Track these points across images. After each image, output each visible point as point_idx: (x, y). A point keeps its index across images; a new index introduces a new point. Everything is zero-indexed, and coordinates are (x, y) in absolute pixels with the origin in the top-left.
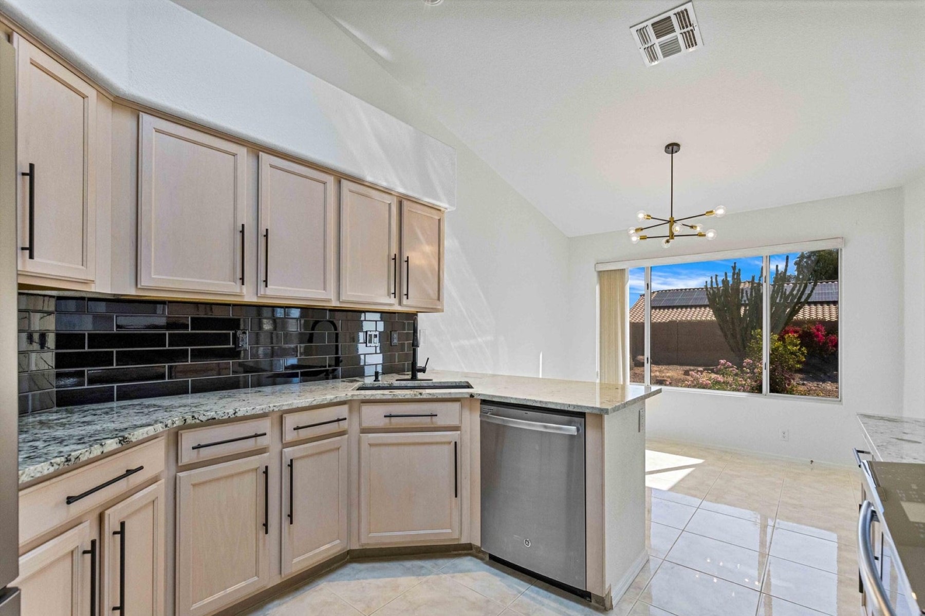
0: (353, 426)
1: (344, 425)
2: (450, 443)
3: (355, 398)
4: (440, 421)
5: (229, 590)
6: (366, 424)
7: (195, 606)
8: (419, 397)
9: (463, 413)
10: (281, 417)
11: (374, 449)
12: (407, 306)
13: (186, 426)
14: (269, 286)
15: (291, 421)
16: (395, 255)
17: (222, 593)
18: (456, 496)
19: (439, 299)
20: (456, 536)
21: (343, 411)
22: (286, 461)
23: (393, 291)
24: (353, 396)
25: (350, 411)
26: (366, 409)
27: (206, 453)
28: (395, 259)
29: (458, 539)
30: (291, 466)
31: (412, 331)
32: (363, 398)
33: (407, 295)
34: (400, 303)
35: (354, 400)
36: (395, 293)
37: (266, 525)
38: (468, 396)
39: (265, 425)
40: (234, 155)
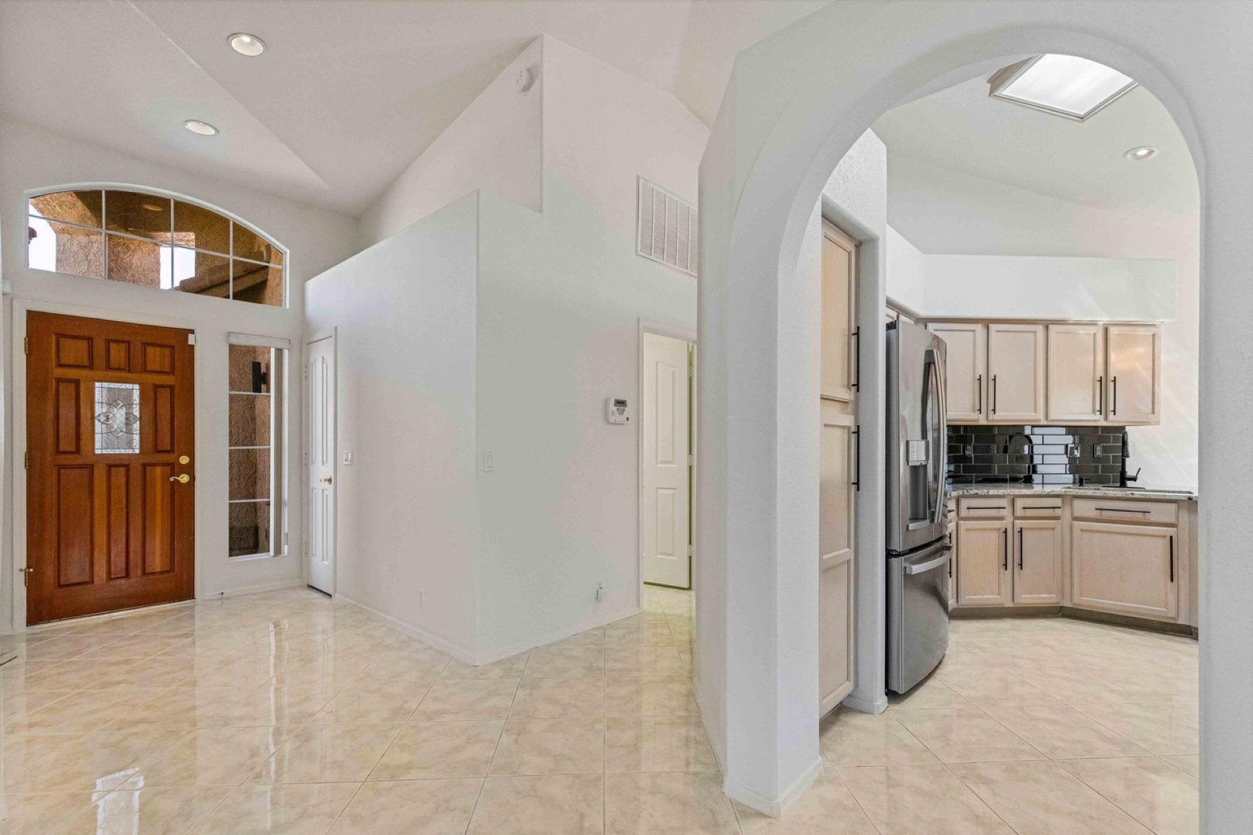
0: (1066, 514)
1: (1058, 512)
2: (1165, 537)
3: (1068, 493)
4: (1152, 517)
5: (985, 597)
6: (1077, 514)
7: (967, 597)
8: (1131, 496)
9: (1180, 514)
10: (1013, 499)
11: (1084, 534)
12: (1113, 421)
13: (964, 496)
14: (997, 413)
15: (1020, 503)
16: (1101, 377)
17: (980, 597)
18: (1172, 581)
19: (1153, 412)
20: (1172, 614)
21: (1058, 502)
22: (1017, 529)
23: (1098, 408)
24: (1065, 491)
25: (1063, 502)
26: (1077, 503)
27: (973, 513)
28: (1101, 381)
29: (1174, 619)
30: (1021, 532)
31: (1121, 444)
32: (1075, 494)
33: (1114, 411)
34: (1106, 418)
35: (1067, 495)
36: (1101, 411)
37: (1006, 565)
38: (1186, 499)
39: (1004, 502)
40: (974, 331)
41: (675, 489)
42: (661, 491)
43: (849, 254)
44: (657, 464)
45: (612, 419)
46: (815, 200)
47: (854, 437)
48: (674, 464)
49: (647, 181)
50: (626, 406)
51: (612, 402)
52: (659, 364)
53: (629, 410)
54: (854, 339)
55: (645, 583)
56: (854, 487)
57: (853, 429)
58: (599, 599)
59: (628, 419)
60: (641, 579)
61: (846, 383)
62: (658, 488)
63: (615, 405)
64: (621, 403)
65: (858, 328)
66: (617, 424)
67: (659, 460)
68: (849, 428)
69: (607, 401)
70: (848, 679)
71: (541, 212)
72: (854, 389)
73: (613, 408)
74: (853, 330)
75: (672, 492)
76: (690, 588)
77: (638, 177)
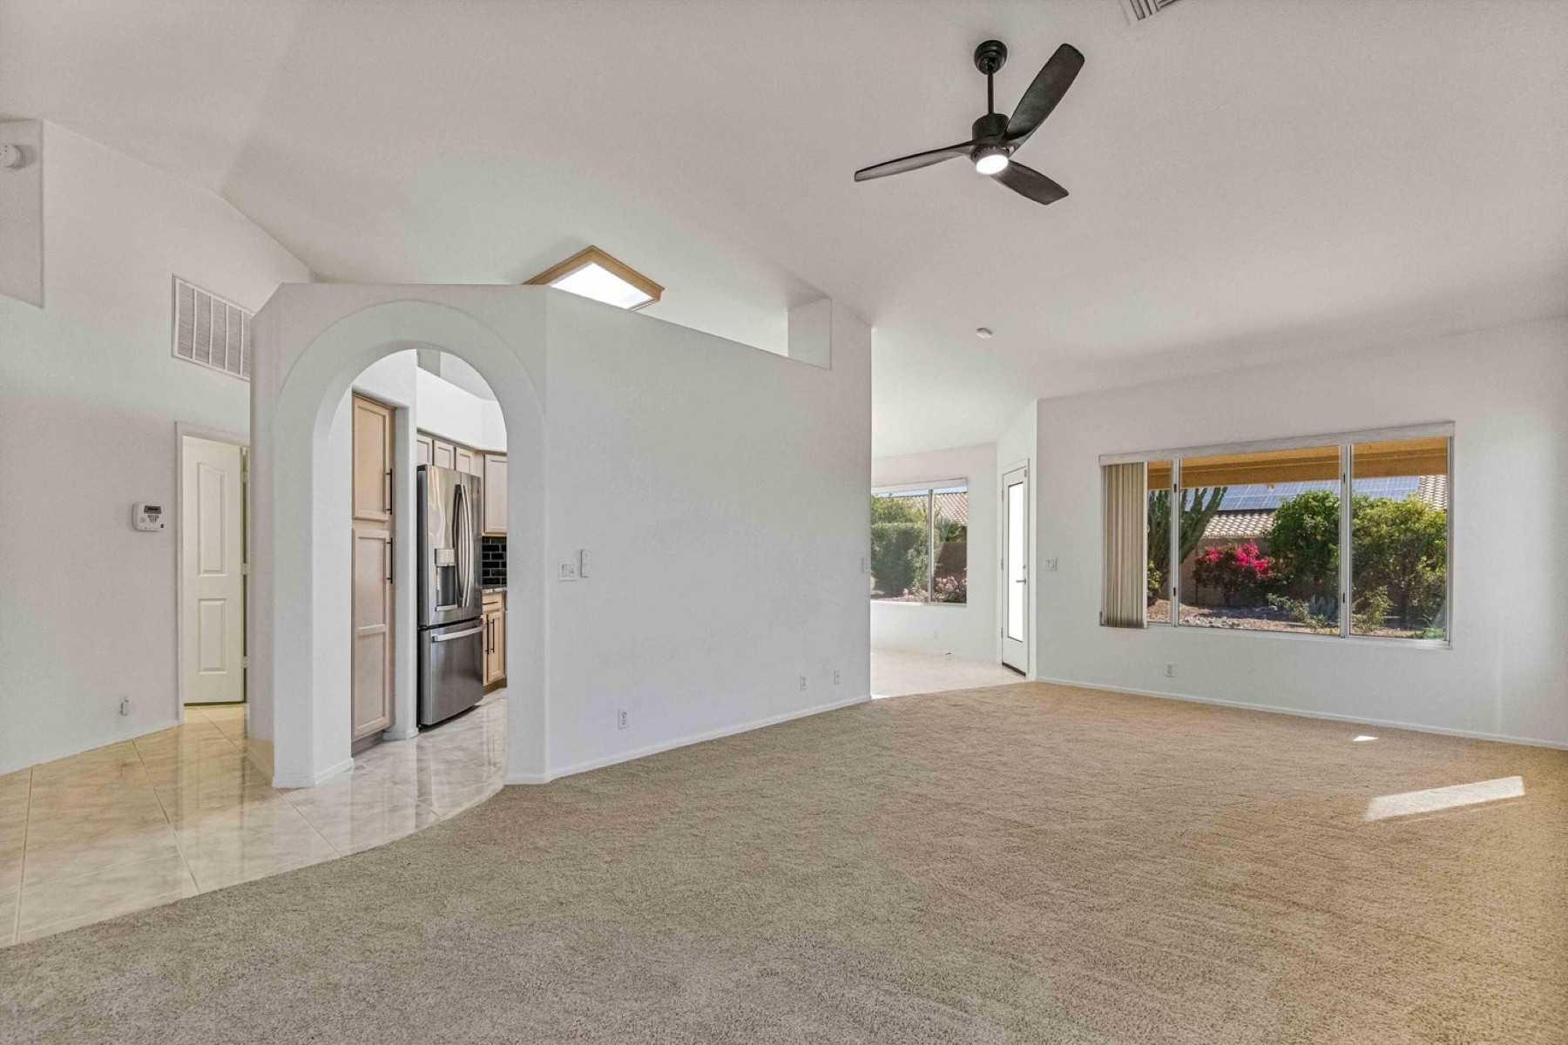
41: (225, 599)
42: (203, 603)
43: (384, 417)
44: (199, 573)
45: (141, 526)
46: (347, 387)
47: (388, 546)
48: (224, 573)
49: (186, 282)
50: (160, 513)
51: (142, 508)
52: (201, 466)
53: (163, 517)
54: (388, 477)
55: (186, 705)
56: (388, 582)
57: (388, 540)
58: (124, 712)
59: (162, 526)
60: (181, 700)
61: (381, 507)
62: (200, 600)
63: (145, 511)
64: (153, 510)
65: (391, 470)
66: (147, 531)
67: (202, 570)
68: (384, 540)
69: (133, 508)
70: (384, 715)
71: (42, 306)
72: (388, 512)
73: (141, 513)
74: (388, 471)
75: (219, 603)
76: (244, 701)
77: (174, 278)
